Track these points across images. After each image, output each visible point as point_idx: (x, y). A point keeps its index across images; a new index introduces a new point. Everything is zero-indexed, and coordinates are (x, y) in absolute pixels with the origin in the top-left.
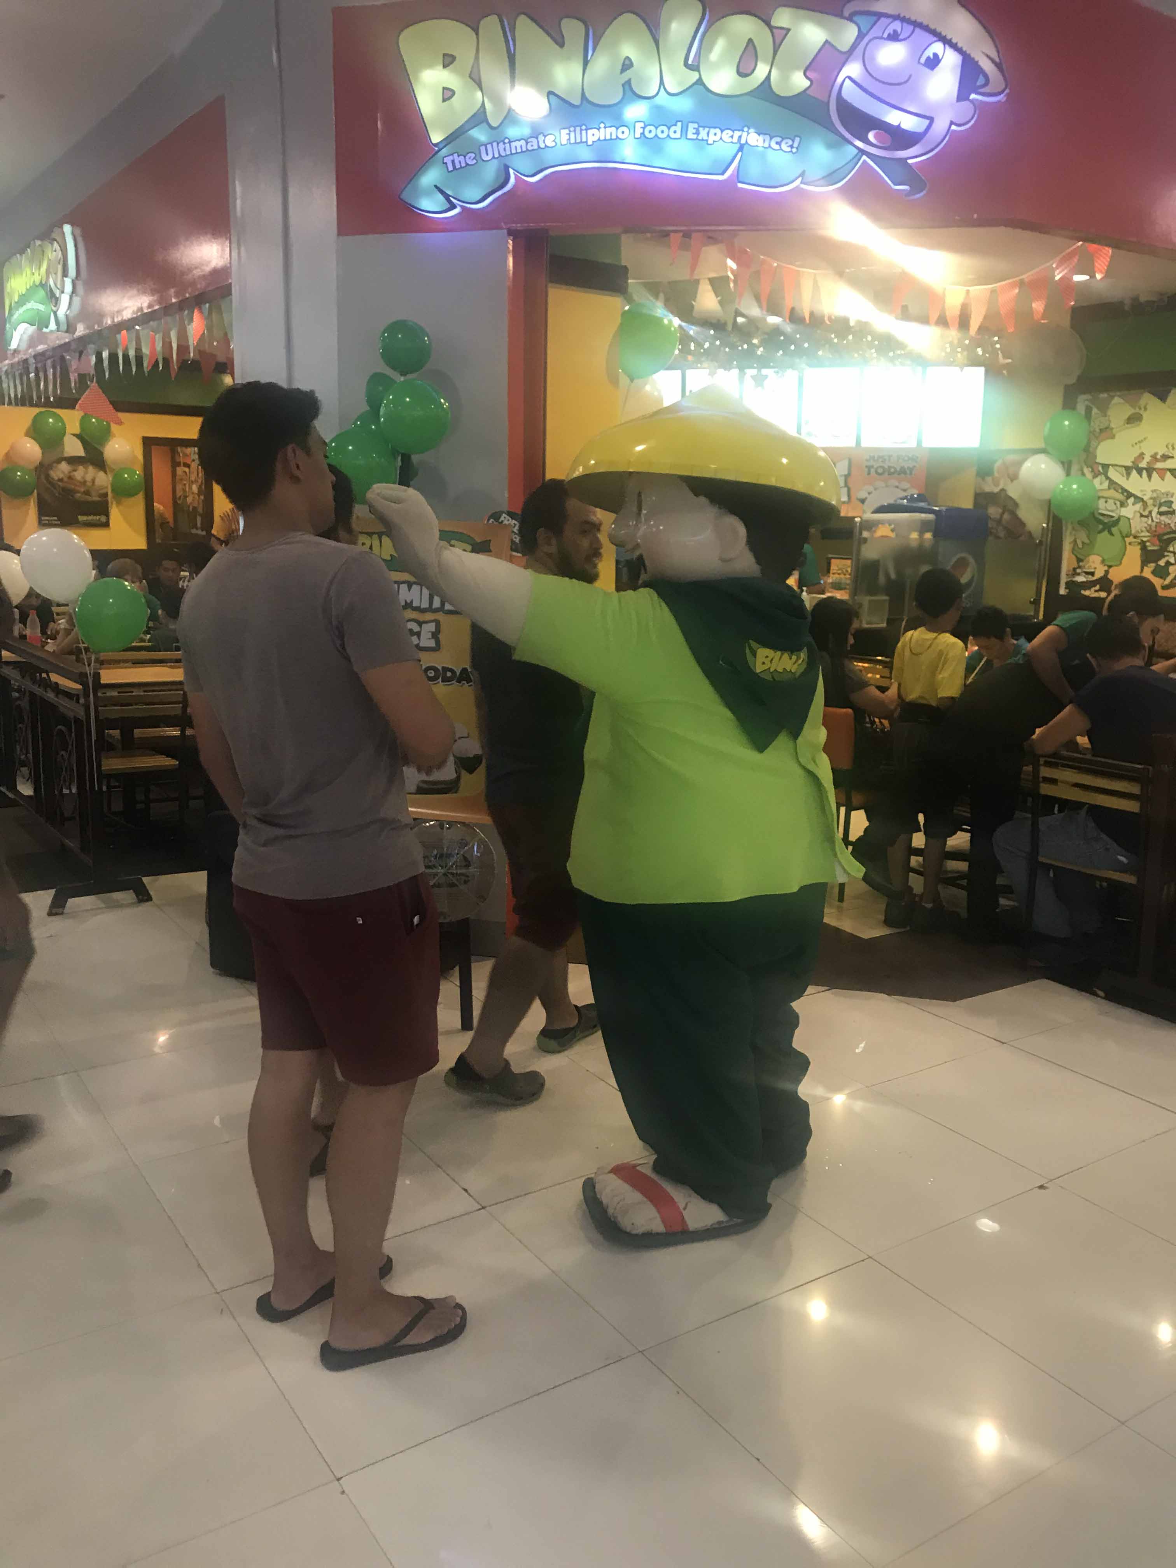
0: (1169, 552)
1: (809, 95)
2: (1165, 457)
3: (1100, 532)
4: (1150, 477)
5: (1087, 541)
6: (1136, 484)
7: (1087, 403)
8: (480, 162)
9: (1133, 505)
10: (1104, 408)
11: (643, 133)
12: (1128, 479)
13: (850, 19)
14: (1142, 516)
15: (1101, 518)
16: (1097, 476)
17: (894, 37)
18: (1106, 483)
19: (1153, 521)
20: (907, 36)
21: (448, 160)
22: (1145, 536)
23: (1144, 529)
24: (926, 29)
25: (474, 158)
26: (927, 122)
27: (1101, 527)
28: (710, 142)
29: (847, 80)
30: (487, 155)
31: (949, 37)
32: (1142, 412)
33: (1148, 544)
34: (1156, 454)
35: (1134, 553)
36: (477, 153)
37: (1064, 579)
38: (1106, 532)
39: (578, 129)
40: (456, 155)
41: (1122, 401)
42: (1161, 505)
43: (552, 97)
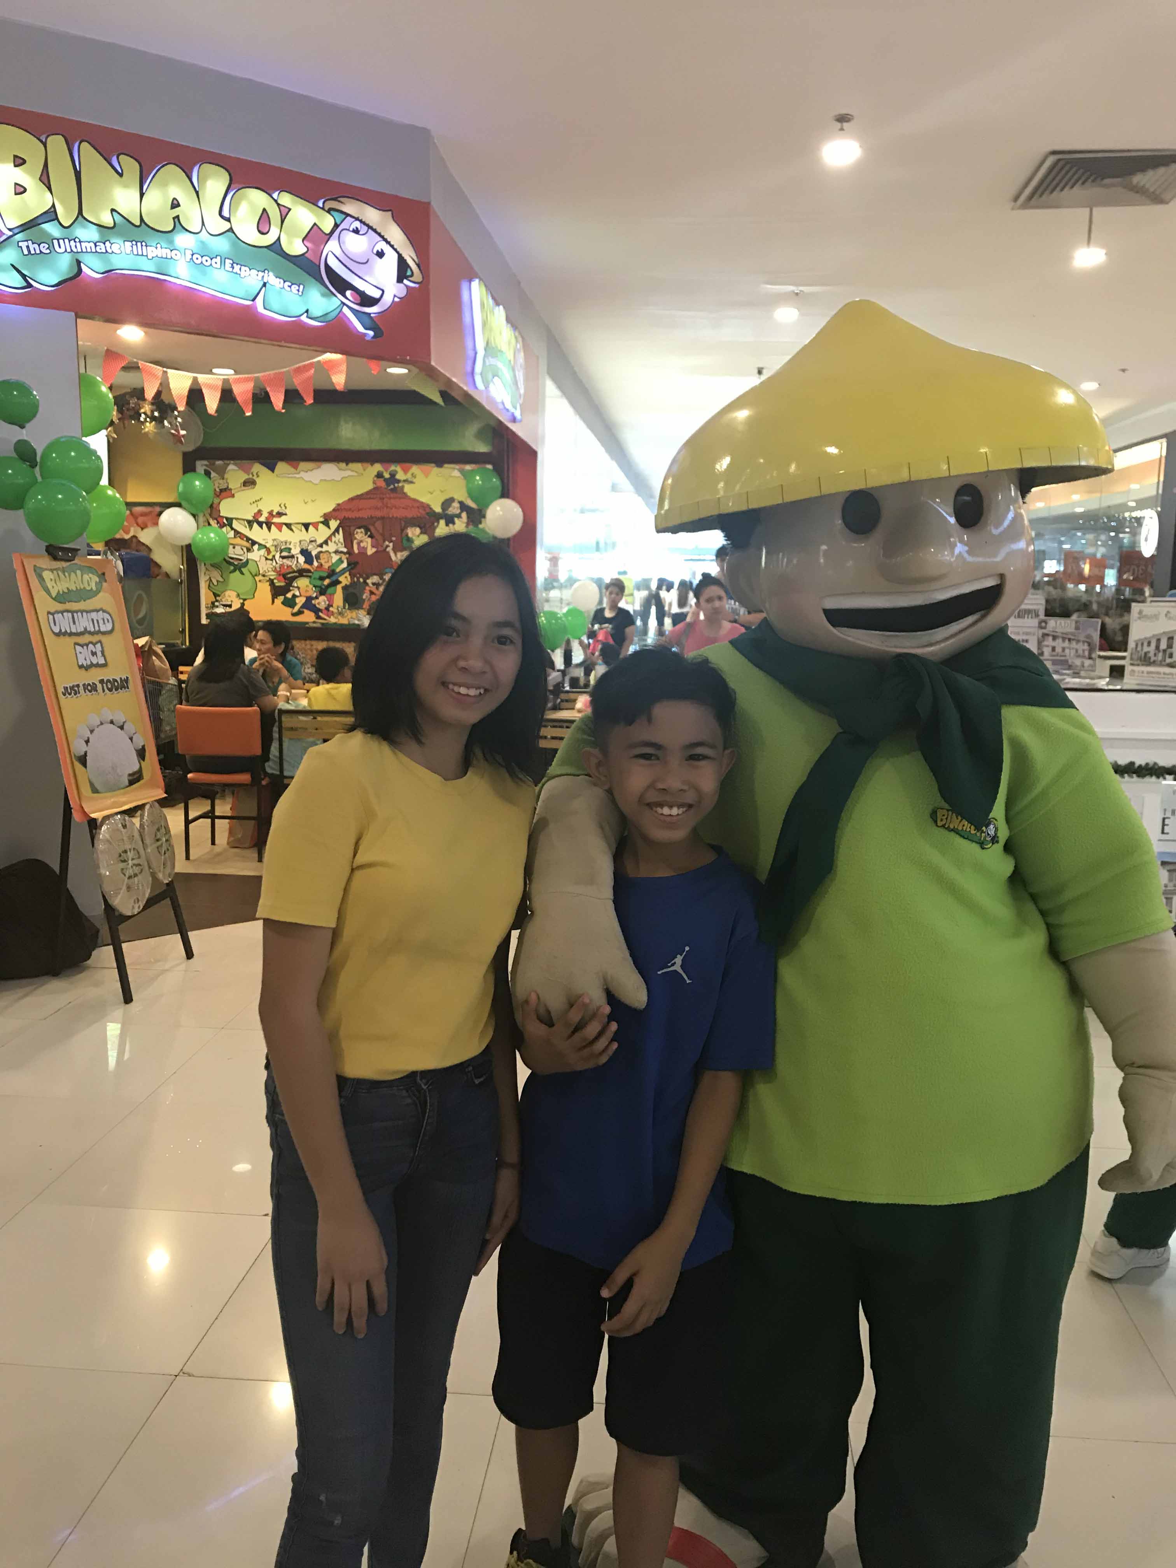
0: (294, 587)
1: (308, 259)
2: (280, 514)
3: (230, 573)
4: (269, 529)
5: (221, 579)
6: (257, 534)
7: (205, 467)
8: (53, 253)
9: (259, 550)
10: (222, 473)
11: (192, 259)
12: (250, 530)
13: (329, 211)
14: (267, 559)
15: (231, 560)
16: (223, 527)
17: (356, 231)
18: (232, 534)
19: (277, 563)
20: (364, 233)
21: (23, 245)
22: (272, 575)
23: (270, 570)
24: (375, 231)
25: (48, 248)
26: (381, 292)
27: (232, 568)
28: (242, 276)
29: (330, 254)
30: (60, 247)
31: (389, 240)
32: (255, 478)
33: (275, 581)
34: (272, 511)
35: (264, 590)
36: (51, 245)
37: (204, 612)
38: (237, 572)
39: (139, 244)
40: (30, 242)
41: (237, 468)
42: (281, 551)
43: (114, 213)
